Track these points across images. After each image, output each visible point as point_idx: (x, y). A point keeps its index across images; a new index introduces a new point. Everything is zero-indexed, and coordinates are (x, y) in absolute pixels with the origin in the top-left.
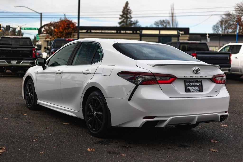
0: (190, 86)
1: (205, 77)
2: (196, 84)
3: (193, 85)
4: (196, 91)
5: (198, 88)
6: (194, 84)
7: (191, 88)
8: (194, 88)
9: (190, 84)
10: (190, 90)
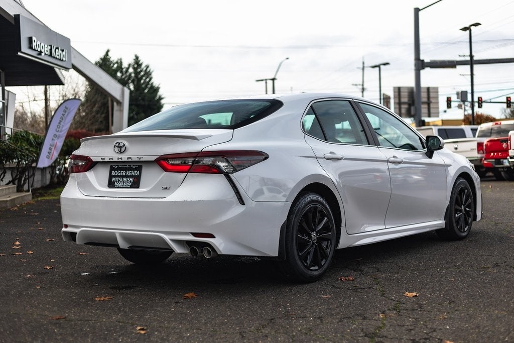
0: (117, 176)
1: (138, 160)
2: (129, 173)
3: (124, 174)
4: (124, 186)
5: (132, 180)
6: (126, 174)
7: (119, 180)
8: (125, 179)
9: (117, 173)
10: (116, 184)
